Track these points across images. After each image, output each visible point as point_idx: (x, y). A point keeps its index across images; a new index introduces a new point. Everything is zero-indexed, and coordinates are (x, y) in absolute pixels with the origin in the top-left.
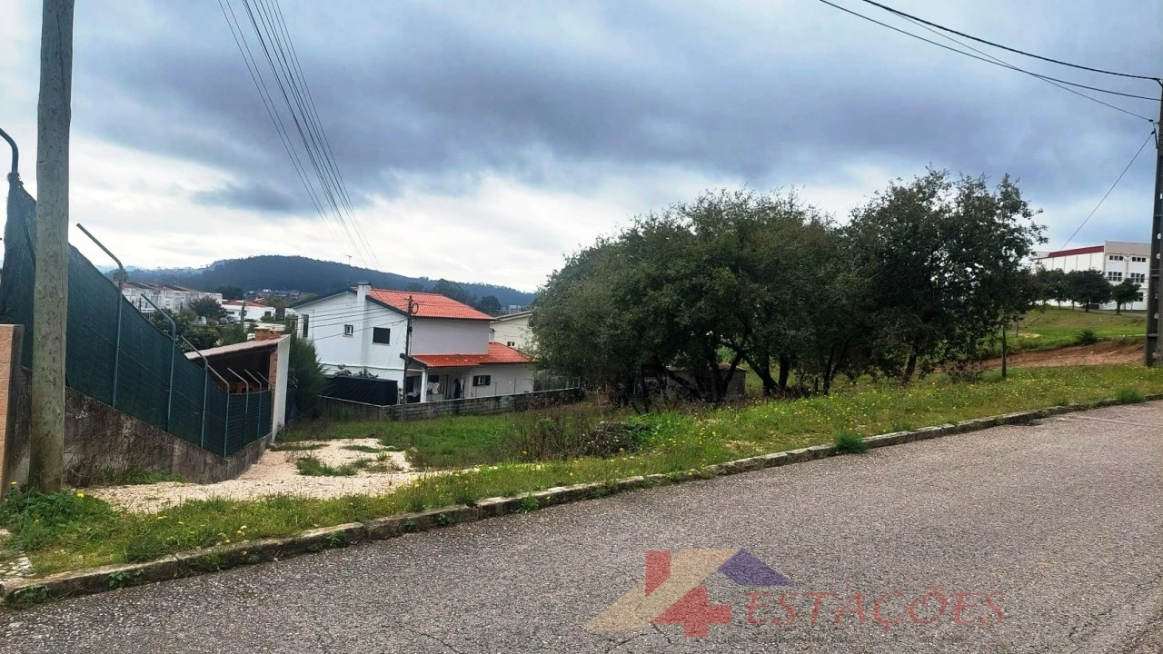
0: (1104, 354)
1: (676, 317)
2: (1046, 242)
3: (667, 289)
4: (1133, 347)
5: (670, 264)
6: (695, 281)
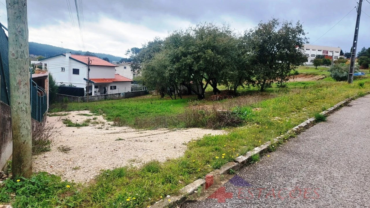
0: (301, 78)
1: (193, 67)
2: (309, 43)
3: (189, 57)
4: (309, 76)
5: (190, 48)
6: (199, 54)
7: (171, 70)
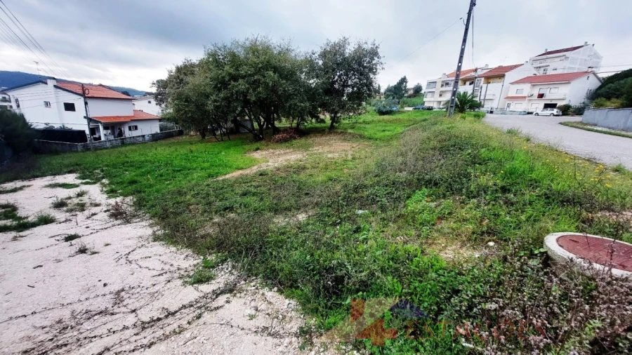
5: (240, 69)
6: (256, 77)
7: (215, 101)
